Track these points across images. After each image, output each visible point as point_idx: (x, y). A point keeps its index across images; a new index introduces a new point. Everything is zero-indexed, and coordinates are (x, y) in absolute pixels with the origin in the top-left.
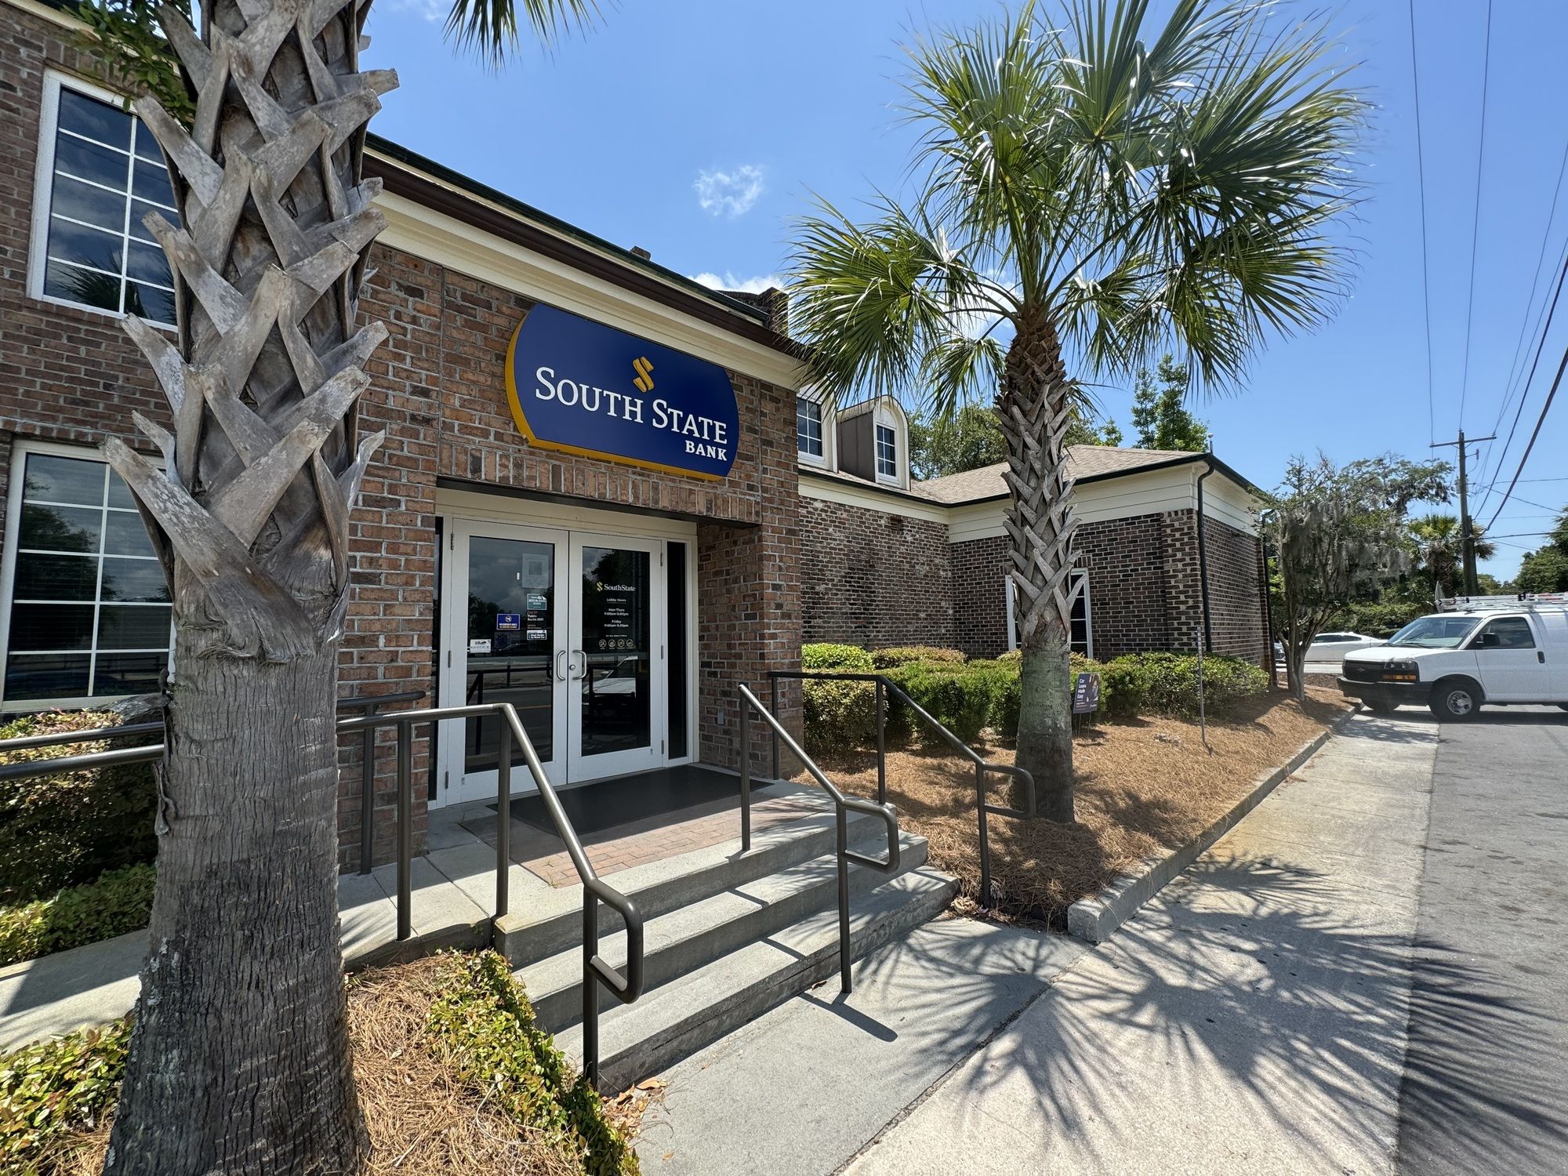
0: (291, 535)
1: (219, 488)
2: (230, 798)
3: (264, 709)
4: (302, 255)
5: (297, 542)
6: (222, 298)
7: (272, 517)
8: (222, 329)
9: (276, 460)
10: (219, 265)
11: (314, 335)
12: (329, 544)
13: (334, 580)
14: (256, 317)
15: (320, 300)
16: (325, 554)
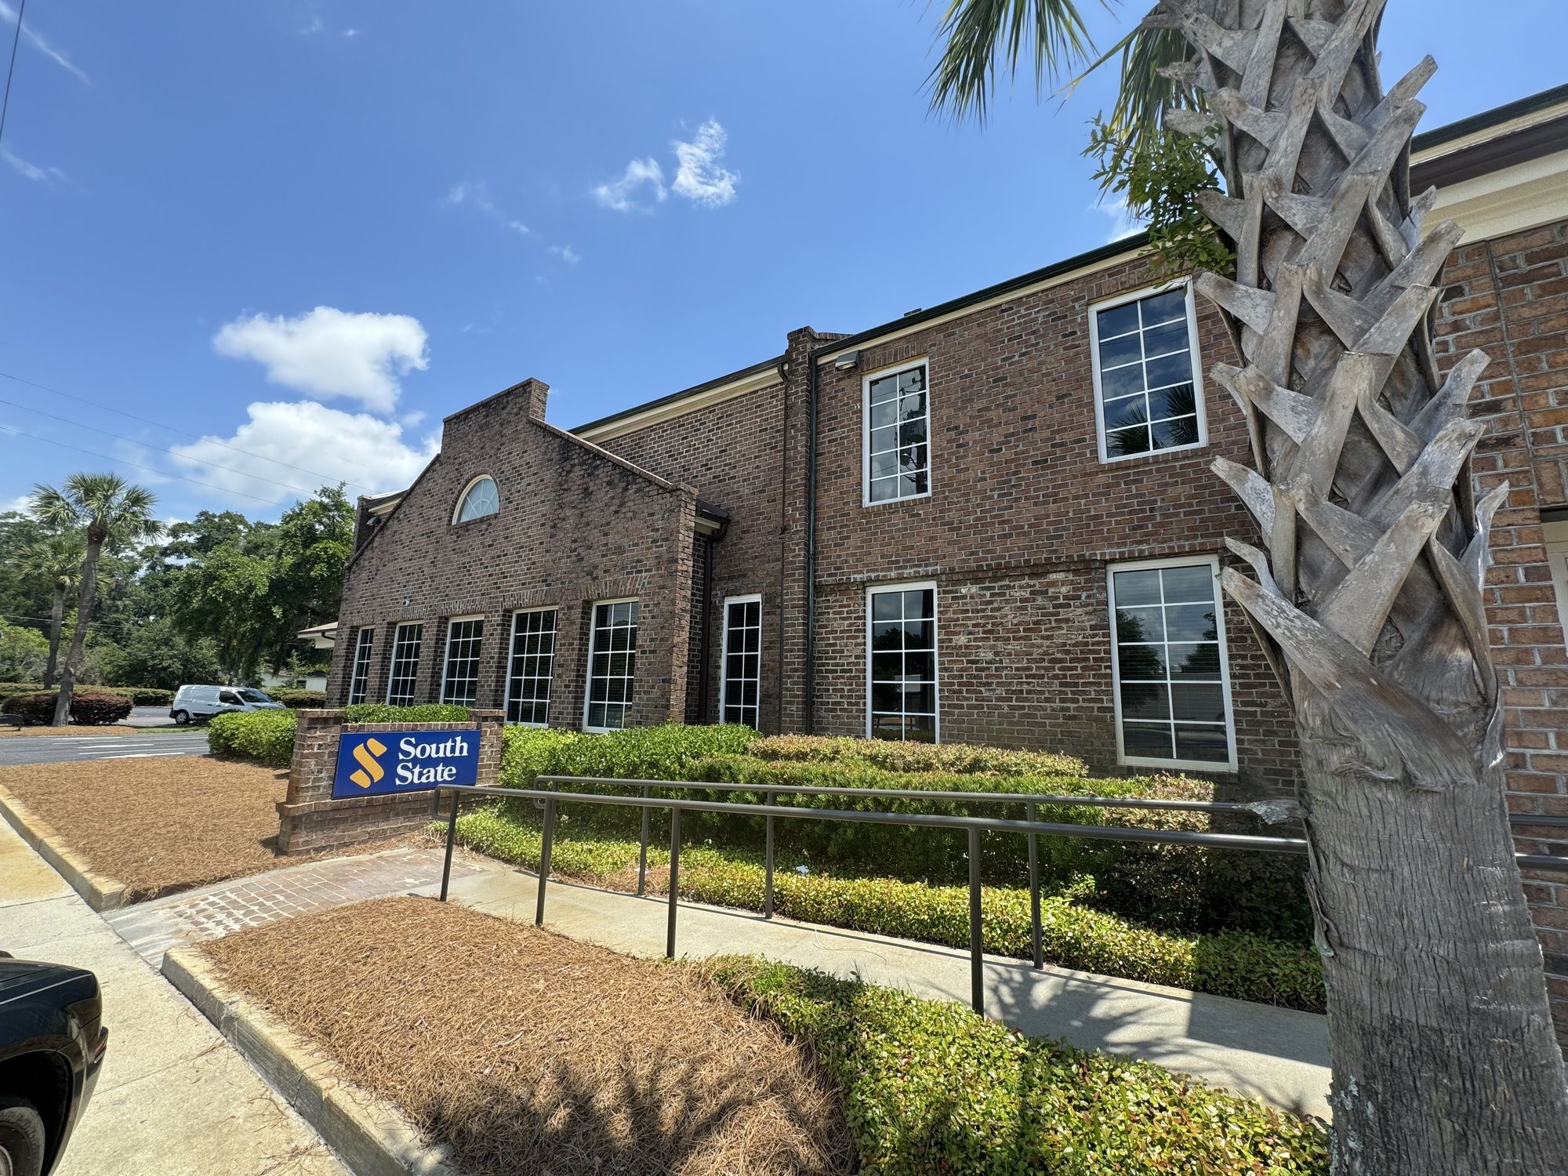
0: (1416, 637)
1: (1324, 596)
2: (1401, 943)
3: (1423, 844)
4: (1366, 326)
5: (1424, 645)
6: (1293, 409)
7: (1389, 620)
8: (1298, 438)
9: (1384, 556)
10: (1284, 380)
11: (1397, 406)
12: (1467, 642)
13: (1481, 685)
14: (1332, 413)
15: (1397, 364)
16: (1463, 655)
